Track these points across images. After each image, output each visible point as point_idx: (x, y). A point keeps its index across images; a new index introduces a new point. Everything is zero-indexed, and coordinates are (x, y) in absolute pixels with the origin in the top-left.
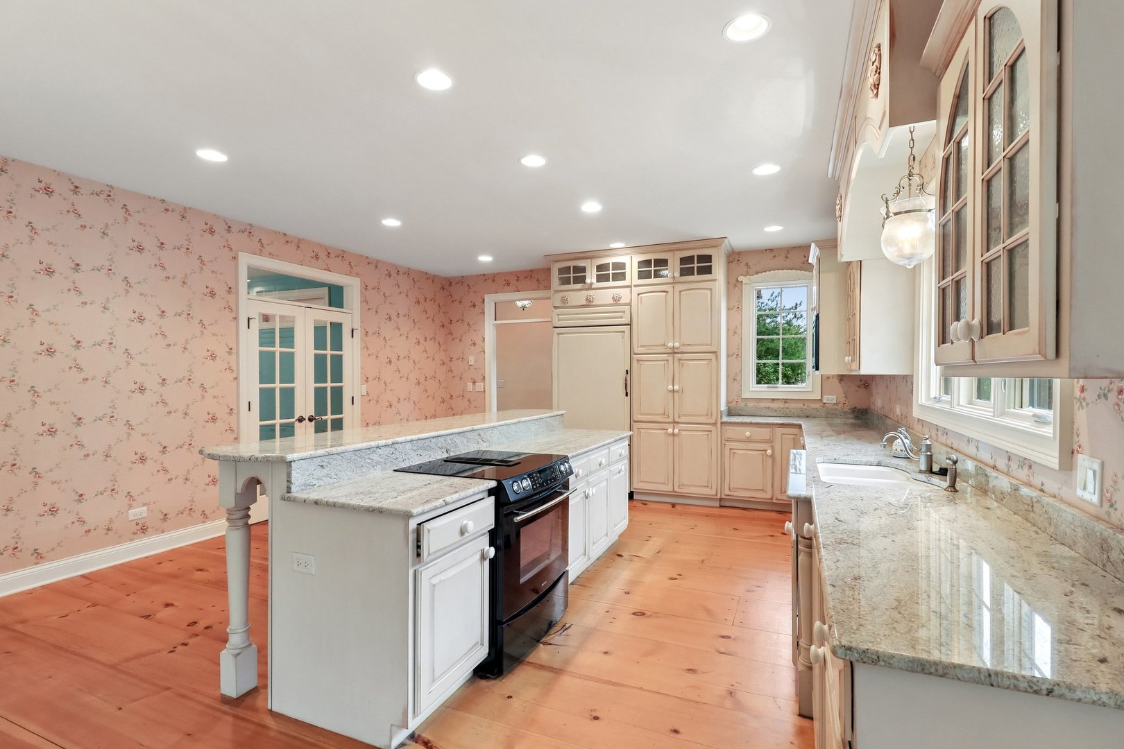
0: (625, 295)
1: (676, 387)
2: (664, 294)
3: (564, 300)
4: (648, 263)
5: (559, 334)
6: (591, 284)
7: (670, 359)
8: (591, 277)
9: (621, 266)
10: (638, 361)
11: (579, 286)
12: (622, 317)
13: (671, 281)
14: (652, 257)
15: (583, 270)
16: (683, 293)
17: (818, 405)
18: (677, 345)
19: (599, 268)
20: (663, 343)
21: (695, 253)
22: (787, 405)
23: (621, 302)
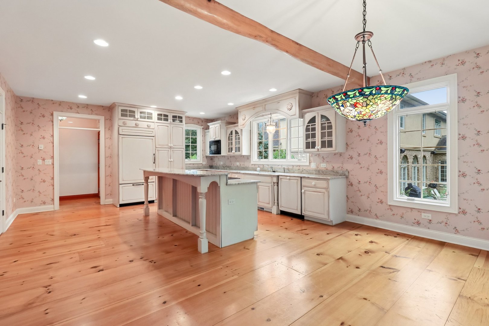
0: (152, 125)
1: (172, 160)
2: (167, 127)
3: (124, 123)
4: (161, 115)
5: (122, 138)
6: (138, 119)
7: (169, 150)
8: (137, 115)
9: (151, 114)
10: (158, 150)
11: (132, 118)
12: (152, 134)
13: (170, 123)
14: (163, 113)
15: (134, 112)
16: (173, 128)
17: (201, 165)
18: (172, 145)
19: (141, 113)
20: (167, 144)
21: (177, 115)
22: (194, 165)
23: (151, 128)
